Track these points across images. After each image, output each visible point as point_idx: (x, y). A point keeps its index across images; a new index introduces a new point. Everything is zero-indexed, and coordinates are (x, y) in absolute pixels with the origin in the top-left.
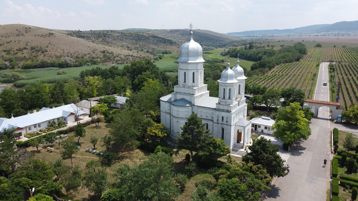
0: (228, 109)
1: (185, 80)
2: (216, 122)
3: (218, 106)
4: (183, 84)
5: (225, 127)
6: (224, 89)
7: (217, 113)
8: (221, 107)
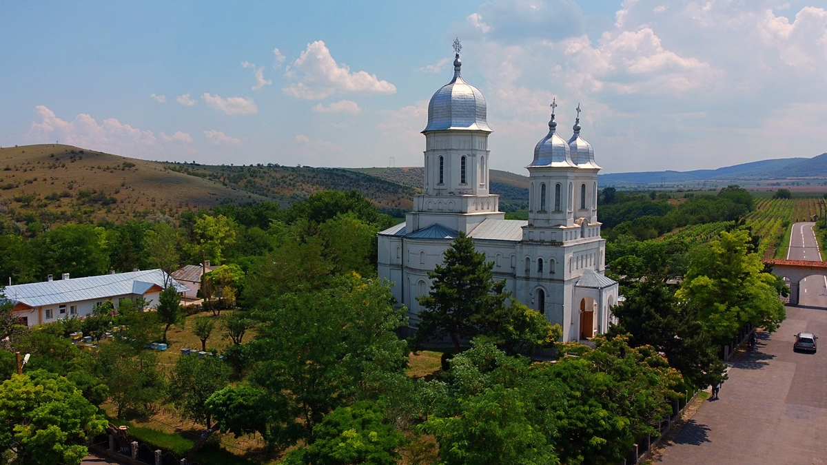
0: (554, 239)
1: (441, 177)
2: (524, 275)
3: (527, 231)
4: (437, 187)
5: (547, 286)
6: (544, 186)
7: (526, 250)
8: (536, 235)
